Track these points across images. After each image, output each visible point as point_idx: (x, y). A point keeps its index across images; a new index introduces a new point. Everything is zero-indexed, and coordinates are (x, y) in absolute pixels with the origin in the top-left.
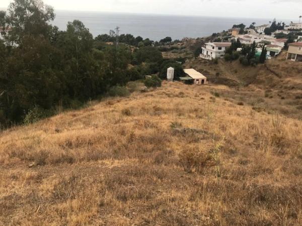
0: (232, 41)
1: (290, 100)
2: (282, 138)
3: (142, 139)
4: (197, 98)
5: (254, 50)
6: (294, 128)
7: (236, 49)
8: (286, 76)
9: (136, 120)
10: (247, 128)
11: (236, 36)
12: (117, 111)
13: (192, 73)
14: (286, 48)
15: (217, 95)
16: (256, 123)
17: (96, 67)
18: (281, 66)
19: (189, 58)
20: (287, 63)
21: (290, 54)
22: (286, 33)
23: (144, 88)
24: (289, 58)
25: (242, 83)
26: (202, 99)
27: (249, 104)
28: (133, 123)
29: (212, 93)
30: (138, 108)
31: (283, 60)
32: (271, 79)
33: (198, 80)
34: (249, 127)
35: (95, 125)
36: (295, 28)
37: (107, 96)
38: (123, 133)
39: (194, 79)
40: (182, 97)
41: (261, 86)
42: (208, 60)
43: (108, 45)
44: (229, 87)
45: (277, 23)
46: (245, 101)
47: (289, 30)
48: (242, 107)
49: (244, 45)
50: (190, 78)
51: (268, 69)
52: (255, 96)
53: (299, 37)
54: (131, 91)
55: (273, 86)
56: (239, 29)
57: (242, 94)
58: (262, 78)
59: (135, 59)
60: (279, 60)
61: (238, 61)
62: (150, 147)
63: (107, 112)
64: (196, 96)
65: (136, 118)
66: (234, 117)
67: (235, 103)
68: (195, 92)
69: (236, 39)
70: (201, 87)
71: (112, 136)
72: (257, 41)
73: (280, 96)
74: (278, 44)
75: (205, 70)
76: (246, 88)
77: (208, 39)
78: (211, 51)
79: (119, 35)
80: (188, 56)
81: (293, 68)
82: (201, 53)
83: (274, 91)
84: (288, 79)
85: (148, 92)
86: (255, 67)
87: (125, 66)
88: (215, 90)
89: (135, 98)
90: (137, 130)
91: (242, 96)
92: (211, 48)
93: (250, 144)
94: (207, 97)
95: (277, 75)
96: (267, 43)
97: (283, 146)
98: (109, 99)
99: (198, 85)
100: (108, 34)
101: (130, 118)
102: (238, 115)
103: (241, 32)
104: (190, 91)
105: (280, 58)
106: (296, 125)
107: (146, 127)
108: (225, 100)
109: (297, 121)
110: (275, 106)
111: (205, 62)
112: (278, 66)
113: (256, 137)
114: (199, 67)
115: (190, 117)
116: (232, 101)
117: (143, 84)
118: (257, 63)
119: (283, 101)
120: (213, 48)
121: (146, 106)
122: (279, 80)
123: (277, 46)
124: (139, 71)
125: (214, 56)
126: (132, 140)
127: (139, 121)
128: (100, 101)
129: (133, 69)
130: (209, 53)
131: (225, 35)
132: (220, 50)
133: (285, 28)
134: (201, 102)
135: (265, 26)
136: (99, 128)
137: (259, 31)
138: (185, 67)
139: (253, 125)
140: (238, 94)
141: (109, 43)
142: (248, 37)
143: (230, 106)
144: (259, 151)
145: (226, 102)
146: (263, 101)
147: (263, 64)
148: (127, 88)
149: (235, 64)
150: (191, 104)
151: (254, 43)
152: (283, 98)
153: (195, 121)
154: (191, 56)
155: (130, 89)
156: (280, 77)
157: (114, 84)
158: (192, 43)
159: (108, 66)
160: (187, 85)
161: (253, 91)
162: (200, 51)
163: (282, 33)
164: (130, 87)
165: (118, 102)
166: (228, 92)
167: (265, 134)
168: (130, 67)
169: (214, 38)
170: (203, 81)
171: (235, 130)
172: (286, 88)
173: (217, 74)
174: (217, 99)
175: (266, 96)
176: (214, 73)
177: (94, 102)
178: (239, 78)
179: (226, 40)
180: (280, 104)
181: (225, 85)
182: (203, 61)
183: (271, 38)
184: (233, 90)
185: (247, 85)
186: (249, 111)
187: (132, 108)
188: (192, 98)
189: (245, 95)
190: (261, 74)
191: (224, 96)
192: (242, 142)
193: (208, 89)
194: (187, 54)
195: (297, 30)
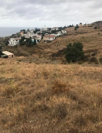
0: (21, 37)
1: (48, 58)
2: (46, 72)
4: (11, 64)
5: (31, 40)
6: (49, 68)
7: (24, 40)
8: (45, 49)
10: (33, 72)
11: (23, 35)
13: (7, 53)
14: (42, 38)
15: (20, 61)
16: (36, 69)
18: (42, 45)
19: (3, 46)
20: (44, 44)
21: (44, 40)
22: (41, 32)
24: (44, 42)
25: (29, 54)
26: (14, 64)
27: (34, 62)
29: (17, 60)
31: (42, 43)
32: (40, 51)
33: (10, 56)
34: (34, 71)
36: (44, 30)
39: (8, 56)
40: (4, 65)
41: (37, 54)
42: (13, 46)
44: (25, 56)
45: (37, 29)
46: (32, 61)
47: (42, 31)
48: (31, 64)
49: (26, 38)
50: (6, 55)
51: (38, 47)
52: (35, 59)
53: (46, 34)
55: (41, 54)
56: (23, 32)
57: (30, 59)
58: (36, 51)
60: (41, 43)
61: (25, 45)
64: (10, 63)
66: (27, 69)
67: (28, 63)
68: (9, 61)
69: (23, 36)
70: (12, 58)
72: (31, 36)
73: (44, 57)
74: (39, 37)
75: (12, 51)
76: (31, 56)
77: (11, 37)
78: (13, 42)
80: (3, 45)
81: (46, 46)
82: (9, 43)
83: (42, 55)
84: (46, 50)
86: (33, 47)
88: (19, 59)
91: (30, 60)
92: (13, 41)
93: (35, 78)
94: (15, 62)
95: (42, 49)
96: (36, 37)
97: (47, 75)
99: (11, 58)
102: (29, 67)
103: (25, 33)
104: (7, 61)
105: (41, 42)
106: (50, 66)
108: (24, 62)
109: (50, 65)
110: (43, 61)
111: (12, 47)
112: (41, 45)
113: (37, 74)
114: (9, 50)
115: (8, 73)
116: (27, 62)
118: (33, 45)
119: (46, 59)
120: (14, 41)
122: (43, 51)
123: (39, 38)
125: (15, 44)
130: (12, 43)
131: (18, 34)
132: (17, 42)
133: (41, 31)
134: (13, 65)
135: (33, 30)
137: (31, 32)
138: (2, 51)
139: (35, 70)
140: (28, 59)
142: (28, 35)
143: (26, 64)
144: (39, 80)
145: (24, 63)
146: (39, 60)
147: (36, 45)
149: (25, 46)
150: (9, 67)
151: (30, 37)
152: (45, 57)
153: (11, 74)
154: (4, 45)
156: (43, 50)
158: (3, 39)
160: (5, 59)
161: (34, 56)
162: (8, 43)
163: (40, 33)
166: (24, 59)
167: (40, 72)
169: (13, 36)
170: (12, 56)
171: (28, 74)
172: (45, 53)
173: (18, 52)
174: (20, 63)
175: (40, 58)
176: (17, 52)
178: (28, 52)
179: (19, 37)
180: (45, 60)
181: (23, 56)
182: (10, 47)
183: (36, 35)
184: (26, 57)
185: (31, 55)
186: (34, 65)
188: (8, 64)
189: (31, 58)
190: (36, 49)
191: (23, 61)
192: (32, 78)
193: (15, 59)
194: (2, 45)
195: (45, 31)
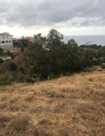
3: (97, 93)
9: (95, 84)
12: (86, 79)
17: (79, 59)
23: (101, 69)
28: (93, 85)
30: (96, 79)
35: (75, 83)
37: (82, 72)
38: (88, 89)
43: (85, 49)
54: (94, 70)
59: (97, 55)
62: (101, 97)
63: (81, 79)
65: (95, 83)
71: (83, 89)
79: (90, 45)
85: (102, 71)
87: (92, 59)
89: (95, 73)
90: (95, 88)
98: (83, 73)
100: (85, 45)
101: (92, 82)
107: (100, 88)
117: (100, 67)
121: (101, 78)
124: (99, 61)
126: (92, 93)
127: (96, 84)
128: (79, 73)
129: (96, 60)
136: (77, 85)
141: (85, 48)
148: (92, 68)
155: (93, 69)
157: (86, 66)
159: (84, 58)
164: (94, 68)
165: (87, 74)
168: (94, 59)
177: (76, 74)
187: (94, 78)
